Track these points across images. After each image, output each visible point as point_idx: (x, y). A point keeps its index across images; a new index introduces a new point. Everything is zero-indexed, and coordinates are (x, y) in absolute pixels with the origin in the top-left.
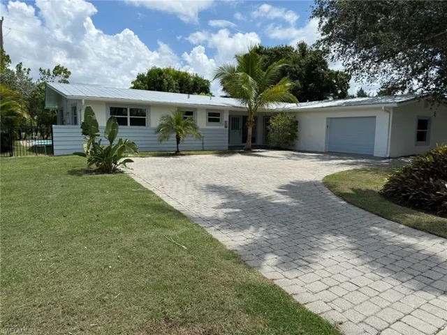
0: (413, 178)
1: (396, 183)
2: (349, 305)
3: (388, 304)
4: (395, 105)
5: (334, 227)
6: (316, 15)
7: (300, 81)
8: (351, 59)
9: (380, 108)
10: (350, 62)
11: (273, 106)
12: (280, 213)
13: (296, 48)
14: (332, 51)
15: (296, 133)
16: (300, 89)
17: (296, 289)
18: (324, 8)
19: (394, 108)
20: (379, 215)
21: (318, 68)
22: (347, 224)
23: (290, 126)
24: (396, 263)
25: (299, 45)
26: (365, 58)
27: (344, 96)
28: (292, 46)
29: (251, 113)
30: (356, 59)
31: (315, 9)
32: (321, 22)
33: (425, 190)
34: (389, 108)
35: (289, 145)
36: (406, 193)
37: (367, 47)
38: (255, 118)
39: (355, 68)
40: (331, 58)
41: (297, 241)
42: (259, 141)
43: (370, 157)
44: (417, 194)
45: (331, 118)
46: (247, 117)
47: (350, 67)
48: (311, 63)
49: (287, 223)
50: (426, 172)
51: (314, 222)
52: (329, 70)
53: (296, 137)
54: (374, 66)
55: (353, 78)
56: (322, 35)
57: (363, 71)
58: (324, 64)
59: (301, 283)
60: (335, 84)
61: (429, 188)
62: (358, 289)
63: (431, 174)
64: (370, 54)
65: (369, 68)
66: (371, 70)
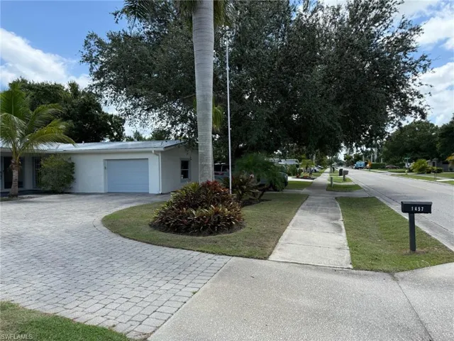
0: (173, 209)
1: (162, 215)
2: (121, 313)
3: (148, 304)
4: (162, 149)
5: (111, 260)
6: (86, 60)
7: (74, 121)
8: (124, 104)
9: (151, 152)
10: (123, 107)
11: (44, 147)
12: (59, 257)
13: (67, 87)
14: (105, 96)
15: (73, 175)
16: (75, 130)
17: (77, 314)
18: (94, 55)
19: (162, 152)
20: (148, 243)
21: (92, 110)
22: (121, 255)
23: (66, 168)
24: (158, 276)
25: (70, 85)
26: (135, 106)
27: (119, 138)
28: (62, 85)
29: (17, 154)
30: (128, 104)
31: (84, 54)
32: (92, 68)
33: (180, 218)
34: (158, 152)
35: (66, 188)
36: (168, 221)
37: (137, 96)
38: (22, 160)
39: (128, 114)
40: (104, 102)
41: (76, 279)
42: (29, 185)
43: (146, 194)
44: (176, 222)
45: (108, 160)
46: (11, 158)
47: (123, 112)
48: (84, 104)
49: (66, 265)
50: (181, 203)
51: (93, 259)
52: (103, 113)
53: (73, 179)
54: (144, 113)
55: (127, 122)
56: (94, 80)
57: (135, 117)
58: (98, 107)
59: (82, 310)
60: (110, 126)
61: (183, 216)
62: (128, 300)
63: (184, 205)
64: (140, 103)
65: (140, 115)
66: (142, 116)
